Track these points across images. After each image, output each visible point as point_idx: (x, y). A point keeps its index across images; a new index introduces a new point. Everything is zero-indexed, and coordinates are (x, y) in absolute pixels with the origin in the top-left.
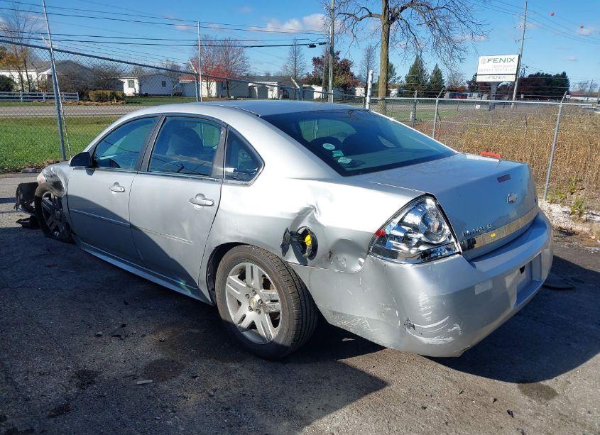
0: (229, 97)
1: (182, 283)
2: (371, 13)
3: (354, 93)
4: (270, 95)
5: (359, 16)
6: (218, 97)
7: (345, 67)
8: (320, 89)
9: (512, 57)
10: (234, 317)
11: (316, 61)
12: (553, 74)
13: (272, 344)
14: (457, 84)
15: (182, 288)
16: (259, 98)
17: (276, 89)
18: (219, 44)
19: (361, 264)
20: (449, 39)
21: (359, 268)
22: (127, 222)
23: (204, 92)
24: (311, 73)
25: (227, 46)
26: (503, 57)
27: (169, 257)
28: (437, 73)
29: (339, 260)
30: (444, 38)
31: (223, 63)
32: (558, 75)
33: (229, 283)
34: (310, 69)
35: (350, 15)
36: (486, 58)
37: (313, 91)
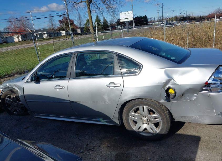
0: (28, 40)
1: (101, 120)
2: (82, 1)
3: (77, 32)
4: (44, 37)
5: (77, 3)
6: (22, 41)
7: (72, 22)
8: (64, 32)
9: (131, 12)
10: (135, 128)
11: (60, 21)
12: (142, 16)
13: (157, 135)
14: (112, 23)
15: (102, 122)
16: (40, 39)
17: (46, 35)
18: (19, 19)
19: (195, 96)
20: (111, 8)
21: (195, 98)
22: (68, 101)
23: (16, 40)
24: (59, 26)
25: (22, 20)
26: (128, 12)
27: (95, 111)
28: (105, 21)
29: (186, 97)
30: (109, 8)
31: (22, 26)
32: (144, 16)
33: (130, 116)
34: (58, 25)
35: (74, 3)
36: (122, 13)
37: (61, 33)
